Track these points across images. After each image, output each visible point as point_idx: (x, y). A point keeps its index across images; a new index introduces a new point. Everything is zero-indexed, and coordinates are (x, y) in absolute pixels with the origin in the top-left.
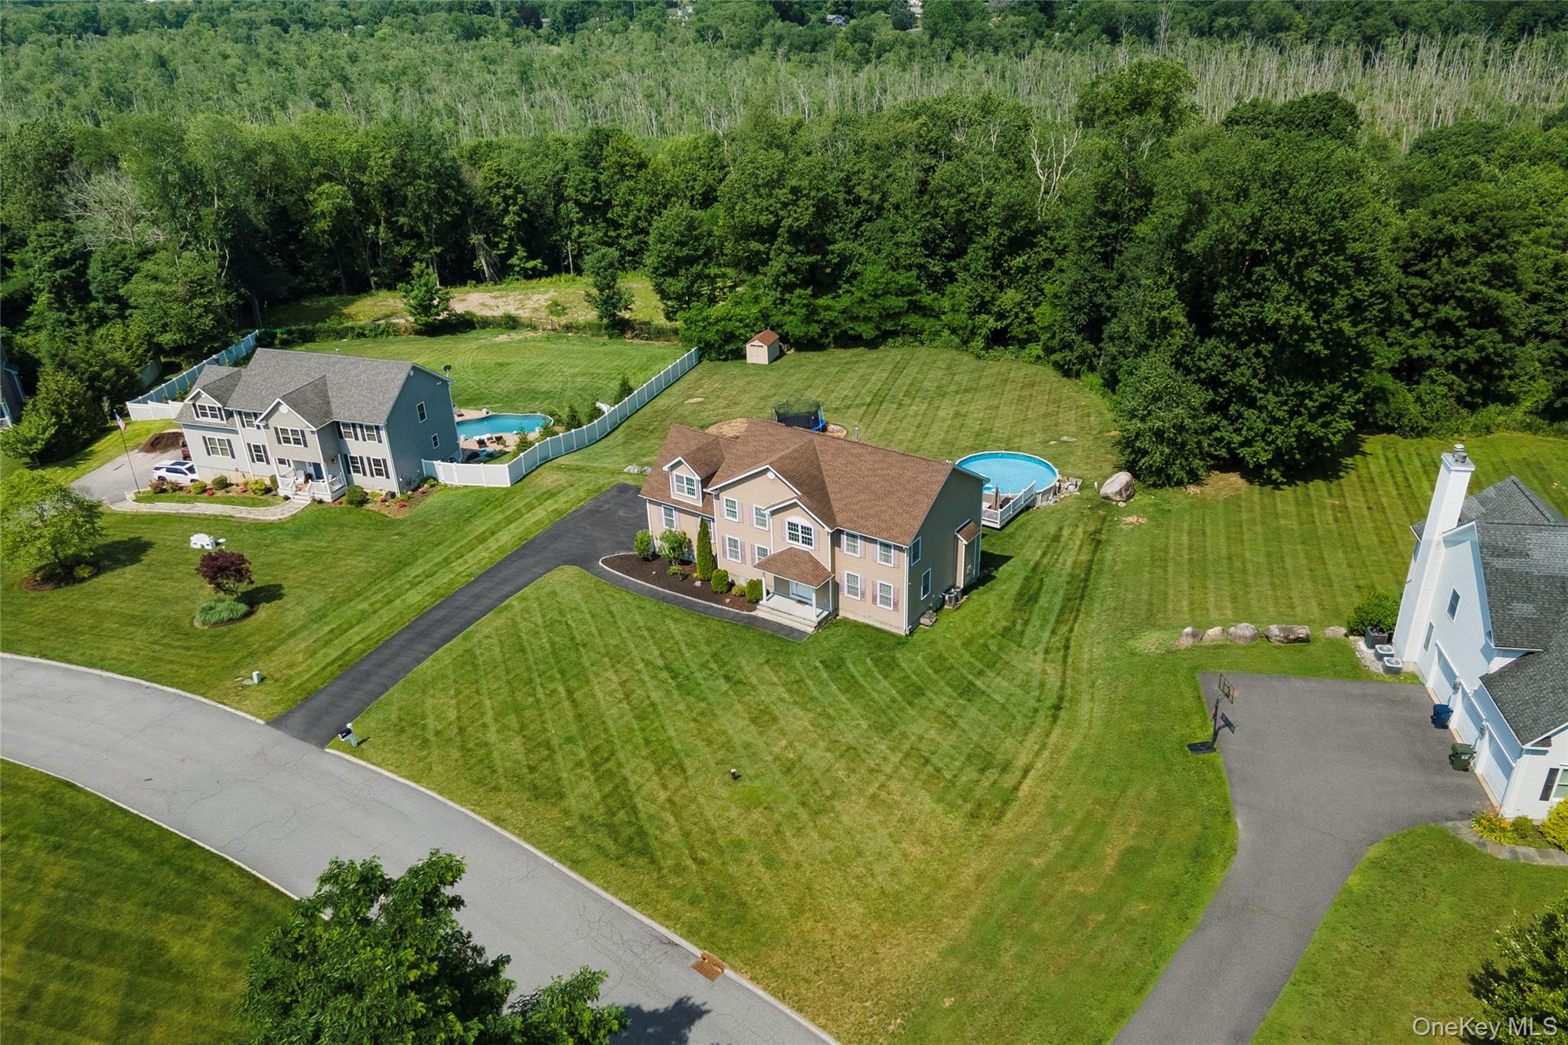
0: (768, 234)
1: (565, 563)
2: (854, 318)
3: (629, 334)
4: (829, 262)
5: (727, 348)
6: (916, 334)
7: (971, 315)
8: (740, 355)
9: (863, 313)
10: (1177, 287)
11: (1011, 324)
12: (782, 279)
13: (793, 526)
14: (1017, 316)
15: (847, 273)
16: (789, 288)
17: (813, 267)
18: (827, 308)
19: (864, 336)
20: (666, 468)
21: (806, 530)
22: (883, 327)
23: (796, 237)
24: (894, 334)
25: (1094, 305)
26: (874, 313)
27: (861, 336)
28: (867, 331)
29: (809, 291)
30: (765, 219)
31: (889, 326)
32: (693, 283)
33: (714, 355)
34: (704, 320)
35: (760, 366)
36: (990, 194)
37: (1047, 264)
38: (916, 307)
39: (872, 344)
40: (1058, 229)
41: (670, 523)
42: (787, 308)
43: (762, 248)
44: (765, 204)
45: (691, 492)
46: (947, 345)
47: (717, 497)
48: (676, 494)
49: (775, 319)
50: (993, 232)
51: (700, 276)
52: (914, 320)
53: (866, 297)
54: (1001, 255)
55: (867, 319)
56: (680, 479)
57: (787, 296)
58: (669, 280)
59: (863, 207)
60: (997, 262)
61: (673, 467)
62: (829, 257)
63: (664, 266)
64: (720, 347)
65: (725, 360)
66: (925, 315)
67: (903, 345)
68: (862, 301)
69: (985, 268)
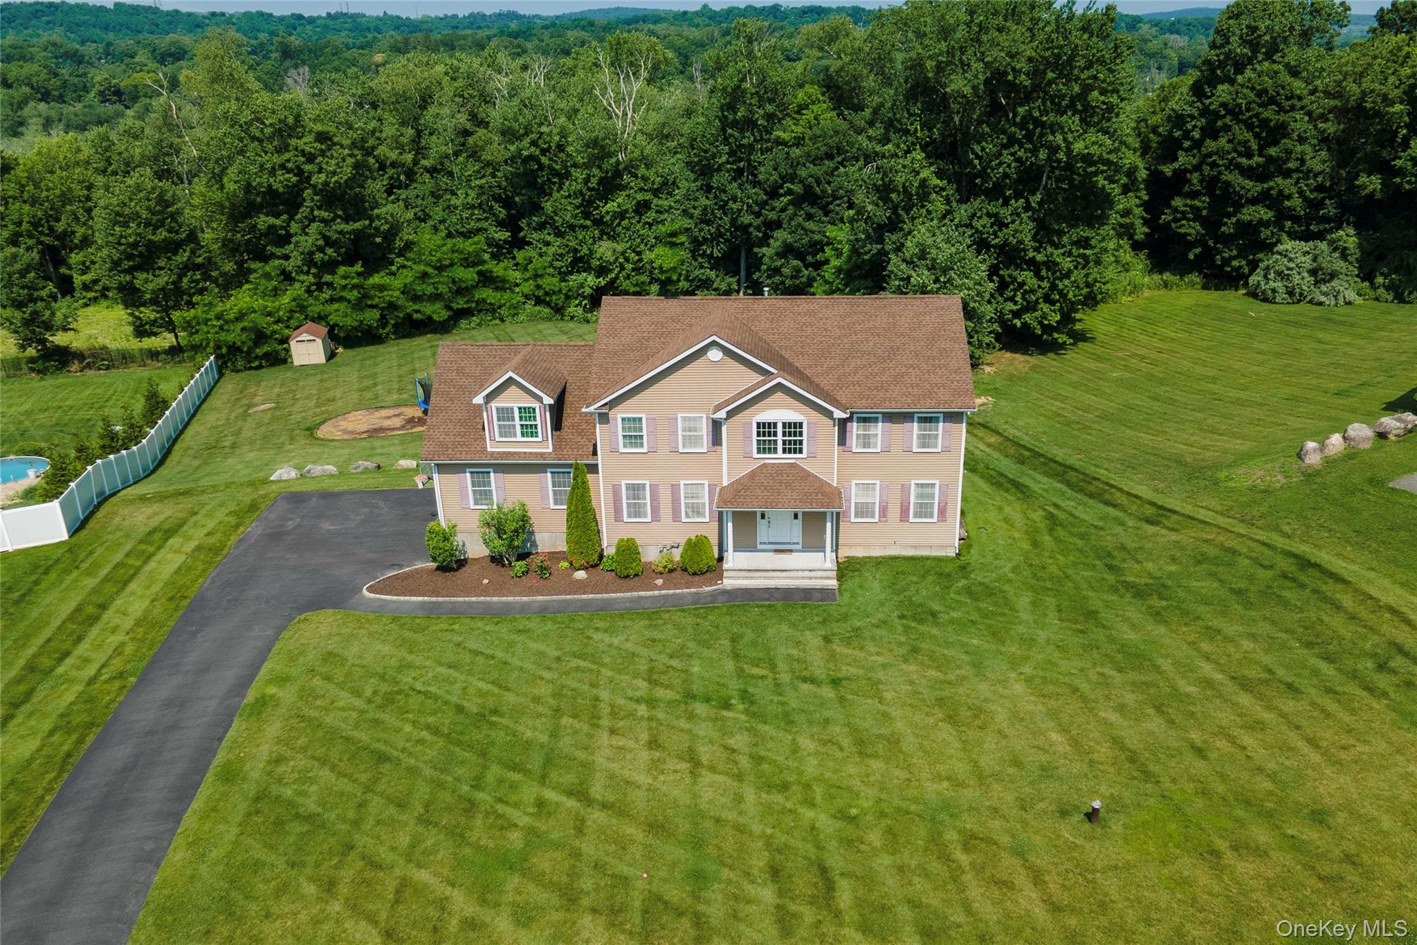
0: (288, 201)
1: (302, 610)
2: (416, 298)
3: (75, 366)
4: (377, 229)
5: (259, 351)
6: (493, 310)
7: (563, 276)
8: (279, 359)
9: (430, 290)
10: (923, 148)
11: (617, 278)
12: (318, 256)
13: (766, 429)
14: (622, 268)
15: (398, 243)
16: (330, 266)
17: (359, 236)
18: (382, 288)
19: (435, 317)
20: (479, 400)
21: (793, 428)
22: (455, 306)
23: (331, 197)
24: (466, 313)
25: (738, 228)
26: (443, 289)
27: (430, 318)
28: (437, 312)
29: (358, 267)
30: (281, 181)
31: (460, 303)
32: (180, 277)
33: (240, 363)
34: (218, 317)
35: (316, 366)
36: (563, 134)
37: (642, 208)
38: (487, 279)
39: (443, 328)
40: (648, 167)
41: (483, 495)
42: (327, 294)
43: (278, 222)
44: (277, 159)
45: (529, 430)
46: (533, 318)
47: (604, 418)
48: (496, 444)
49: (315, 309)
50: (579, 174)
51: (186, 268)
52: (488, 294)
53: (430, 270)
54: (590, 202)
55: (436, 297)
56: (505, 414)
57: (327, 278)
58: (142, 276)
59: (391, 171)
60: (586, 208)
61: (489, 398)
62: (377, 223)
63: (130, 257)
64: (250, 351)
65: (260, 367)
66: (497, 289)
67: (480, 325)
68: (425, 275)
69: (575, 217)
